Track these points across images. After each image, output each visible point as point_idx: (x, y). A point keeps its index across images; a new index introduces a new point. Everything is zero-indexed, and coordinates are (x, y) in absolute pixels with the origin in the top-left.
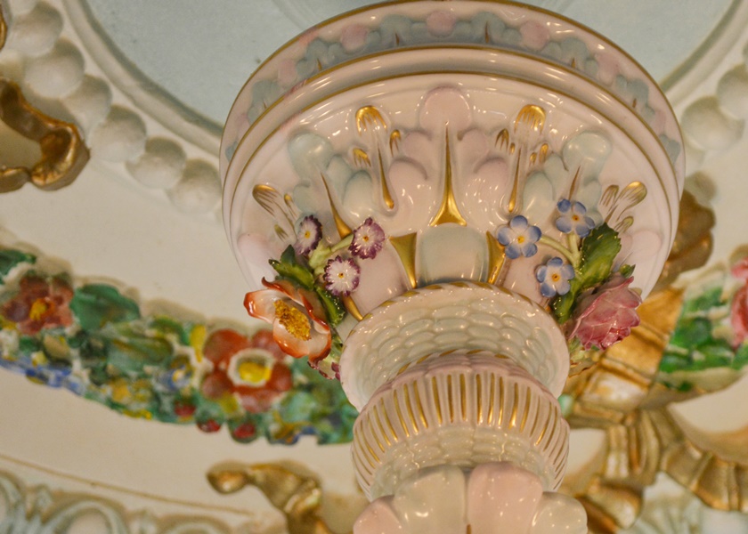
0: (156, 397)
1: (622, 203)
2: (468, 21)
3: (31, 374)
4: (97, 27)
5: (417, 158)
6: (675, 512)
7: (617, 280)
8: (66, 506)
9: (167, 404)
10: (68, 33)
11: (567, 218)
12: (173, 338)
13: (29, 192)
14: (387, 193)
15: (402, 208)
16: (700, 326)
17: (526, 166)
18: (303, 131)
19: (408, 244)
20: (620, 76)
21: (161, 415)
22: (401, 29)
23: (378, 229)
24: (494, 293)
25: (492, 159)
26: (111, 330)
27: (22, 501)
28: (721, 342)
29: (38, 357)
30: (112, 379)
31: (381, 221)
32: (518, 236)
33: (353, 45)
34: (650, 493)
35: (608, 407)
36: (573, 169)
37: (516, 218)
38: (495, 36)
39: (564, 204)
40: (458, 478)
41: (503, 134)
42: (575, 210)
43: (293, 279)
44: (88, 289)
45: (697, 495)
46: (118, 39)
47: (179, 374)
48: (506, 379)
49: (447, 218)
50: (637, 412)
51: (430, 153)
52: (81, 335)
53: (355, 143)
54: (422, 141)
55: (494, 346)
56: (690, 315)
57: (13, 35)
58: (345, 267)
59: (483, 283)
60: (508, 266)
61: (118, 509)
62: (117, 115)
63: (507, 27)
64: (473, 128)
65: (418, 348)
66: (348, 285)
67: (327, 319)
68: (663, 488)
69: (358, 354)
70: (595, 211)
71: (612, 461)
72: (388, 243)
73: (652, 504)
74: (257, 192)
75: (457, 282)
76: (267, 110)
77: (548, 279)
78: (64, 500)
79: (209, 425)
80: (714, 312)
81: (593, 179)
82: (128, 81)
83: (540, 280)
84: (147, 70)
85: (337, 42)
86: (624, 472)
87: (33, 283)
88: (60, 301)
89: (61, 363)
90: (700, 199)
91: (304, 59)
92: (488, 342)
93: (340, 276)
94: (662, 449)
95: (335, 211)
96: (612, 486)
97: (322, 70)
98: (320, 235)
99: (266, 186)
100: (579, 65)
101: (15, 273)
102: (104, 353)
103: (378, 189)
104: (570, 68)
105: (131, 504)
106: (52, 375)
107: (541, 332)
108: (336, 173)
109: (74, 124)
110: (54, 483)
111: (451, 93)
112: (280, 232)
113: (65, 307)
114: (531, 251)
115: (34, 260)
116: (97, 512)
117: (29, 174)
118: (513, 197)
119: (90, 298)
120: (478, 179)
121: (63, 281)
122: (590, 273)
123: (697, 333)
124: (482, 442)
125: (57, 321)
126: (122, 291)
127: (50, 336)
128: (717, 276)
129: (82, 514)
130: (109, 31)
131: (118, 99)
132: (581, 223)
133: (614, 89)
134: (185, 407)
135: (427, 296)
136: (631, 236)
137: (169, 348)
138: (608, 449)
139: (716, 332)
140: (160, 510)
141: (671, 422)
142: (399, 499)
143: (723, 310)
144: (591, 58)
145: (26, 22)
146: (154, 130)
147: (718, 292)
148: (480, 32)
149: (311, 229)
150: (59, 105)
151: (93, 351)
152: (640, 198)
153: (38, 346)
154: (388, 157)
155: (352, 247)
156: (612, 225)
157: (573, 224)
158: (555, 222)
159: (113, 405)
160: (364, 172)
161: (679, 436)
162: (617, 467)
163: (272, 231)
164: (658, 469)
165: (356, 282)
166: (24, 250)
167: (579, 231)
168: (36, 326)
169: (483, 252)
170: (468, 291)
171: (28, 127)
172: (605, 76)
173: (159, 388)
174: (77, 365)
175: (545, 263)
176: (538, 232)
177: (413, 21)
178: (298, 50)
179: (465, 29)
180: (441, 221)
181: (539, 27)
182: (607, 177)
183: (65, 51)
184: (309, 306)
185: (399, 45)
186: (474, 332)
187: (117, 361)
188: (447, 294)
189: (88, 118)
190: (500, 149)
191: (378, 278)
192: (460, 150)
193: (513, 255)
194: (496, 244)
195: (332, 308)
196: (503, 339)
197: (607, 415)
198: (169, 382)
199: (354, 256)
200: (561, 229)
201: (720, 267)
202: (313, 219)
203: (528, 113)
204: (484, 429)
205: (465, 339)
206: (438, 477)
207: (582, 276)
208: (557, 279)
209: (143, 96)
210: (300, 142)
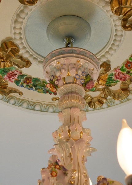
0: (44, 91)
1: (91, 71)
2: (70, 50)
3: (28, 89)
4: (31, 48)
5: (65, 68)
6: (111, 100)
7: (90, 81)
8: (35, 104)
9: (45, 91)
10: (27, 49)
11: (83, 74)
12: (45, 84)
13: (25, 68)
14: (61, 72)
15: (63, 74)
16: (111, 78)
17: (78, 68)
18: (51, 65)
19: (64, 78)
20: (90, 55)
21: (44, 93)
22: (62, 52)
23: (60, 77)
24: (74, 84)
25: (74, 67)
26: (37, 83)
27: (29, 103)
28: (113, 80)
29: (29, 87)
30: (38, 89)
31: (60, 76)
32: (77, 77)
33: (56, 54)
34: (107, 98)
35: (100, 89)
36: (84, 68)
37: (77, 74)
38: (73, 52)
39: (83, 72)
40: (69, 109)
41: (75, 64)
42: (84, 73)
43: (51, 83)
44: (34, 78)
45: (113, 98)
46: (34, 50)
47: (46, 88)
48: (76, 95)
49: (69, 75)
50: (104, 89)
51: (66, 67)
52: (33, 84)
53: (57, 66)
54: (65, 66)
55: (75, 91)
56: (109, 77)
57: (20, 51)
58: (57, 81)
59: (73, 83)
60: (76, 80)
61: (41, 104)
62: (34, 58)
63: (75, 50)
64: (71, 64)
65: (65, 92)
66: (57, 84)
67: (55, 88)
68: (109, 97)
69: (59, 92)
70: (87, 72)
71: (102, 95)
72: (62, 78)
73: (108, 99)
74: (47, 72)
75: (70, 83)
76: (47, 62)
77: (82, 81)
78: (34, 103)
79: (51, 94)
80: (112, 76)
81: (87, 68)
82: (35, 54)
83: (81, 82)
84: (38, 53)
85: (54, 53)
86: (104, 96)
87: (27, 78)
88: (30, 80)
89: (32, 88)
90: (108, 63)
91: (51, 56)
92: (74, 90)
93: (56, 83)
94: (108, 93)
95: (55, 75)
96: (102, 98)
97: (53, 57)
98: (53, 78)
99: (47, 71)
100: (84, 54)
101: (25, 77)
102: (36, 86)
103: (60, 72)
104: (83, 55)
105: (43, 103)
106: (31, 89)
107: (81, 89)
108: (55, 70)
109: (29, 60)
110: (33, 101)
111: (68, 60)
112: (50, 77)
113: (31, 81)
114: (79, 78)
115: (27, 76)
116: (39, 104)
117: (24, 66)
118: (76, 72)
119: (34, 80)
120: (72, 70)
121: (31, 78)
122: (87, 80)
123: (110, 79)
124: (73, 104)
125: (30, 83)
126: (38, 78)
127: (30, 84)
128: (112, 72)
129: (37, 104)
130: (33, 49)
131: (34, 56)
132: (85, 74)
133: (89, 57)
134: (47, 92)
135: (66, 85)
136: (93, 75)
137: (44, 85)
138: (101, 93)
139: (113, 79)
140: (47, 103)
141: (109, 90)
142: (63, 112)
143: (113, 76)
144: (86, 53)
145: (22, 49)
146: (39, 60)
147: (113, 74)
148: (71, 51)
149: (52, 77)
150: (27, 58)
151: (35, 86)
152: (93, 70)
153: (29, 86)
154: (61, 68)
155: (57, 79)
156: (90, 74)
157: (84, 75)
158: (82, 74)
159: (39, 92)
160: (58, 70)
161: (110, 91)
162: (103, 96)
163: (49, 77)
164: (108, 95)
165: (58, 83)
166: (25, 74)
167: (85, 75)
168: (28, 83)
169: (73, 79)
170: (71, 84)
171: (24, 61)
172: (88, 55)
173: (44, 90)
174: (33, 88)
175: (81, 80)
176: (80, 76)
177: (63, 50)
178: (50, 55)
179: (70, 51)
180: (68, 75)
181: (79, 50)
182: (89, 68)
183: (27, 52)
184: (53, 86)
185: (62, 54)
186: (72, 89)
187: (38, 87)
188: (69, 85)
189: (31, 59)
190: (74, 66)
191: (61, 83)
192: (69, 66)
193: (77, 79)
194: (75, 78)
195: (56, 86)
196: (76, 90)
197: (100, 90)
198: (45, 89)
199: (58, 80)
200: (83, 75)
201: (112, 71)
202: (52, 76)
203: (78, 61)
204: (73, 102)
205: (71, 90)
206: (67, 109)
207: (86, 81)
208: (83, 82)
209: (37, 56)
210: (51, 66)
